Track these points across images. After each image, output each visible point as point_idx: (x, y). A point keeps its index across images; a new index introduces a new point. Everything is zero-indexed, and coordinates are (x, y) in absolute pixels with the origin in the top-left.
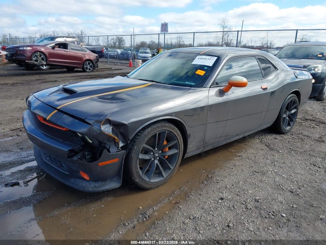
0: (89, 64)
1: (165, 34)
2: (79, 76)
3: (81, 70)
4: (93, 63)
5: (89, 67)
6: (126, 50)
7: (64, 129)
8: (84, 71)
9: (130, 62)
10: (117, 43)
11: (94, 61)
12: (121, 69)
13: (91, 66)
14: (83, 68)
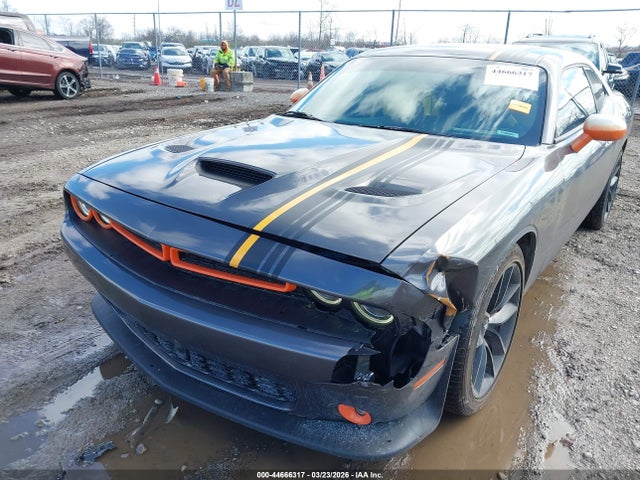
0: (70, 80)
1: (235, 12)
2: (54, 109)
3: (51, 93)
4: (78, 77)
5: (69, 86)
6: (128, 46)
7: (284, 290)
8: (58, 96)
9: (156, 75)
10: (94, 32)
11: (81, 73)
12: (141, 91)
13: (74, 86)
14: (56, 90)
